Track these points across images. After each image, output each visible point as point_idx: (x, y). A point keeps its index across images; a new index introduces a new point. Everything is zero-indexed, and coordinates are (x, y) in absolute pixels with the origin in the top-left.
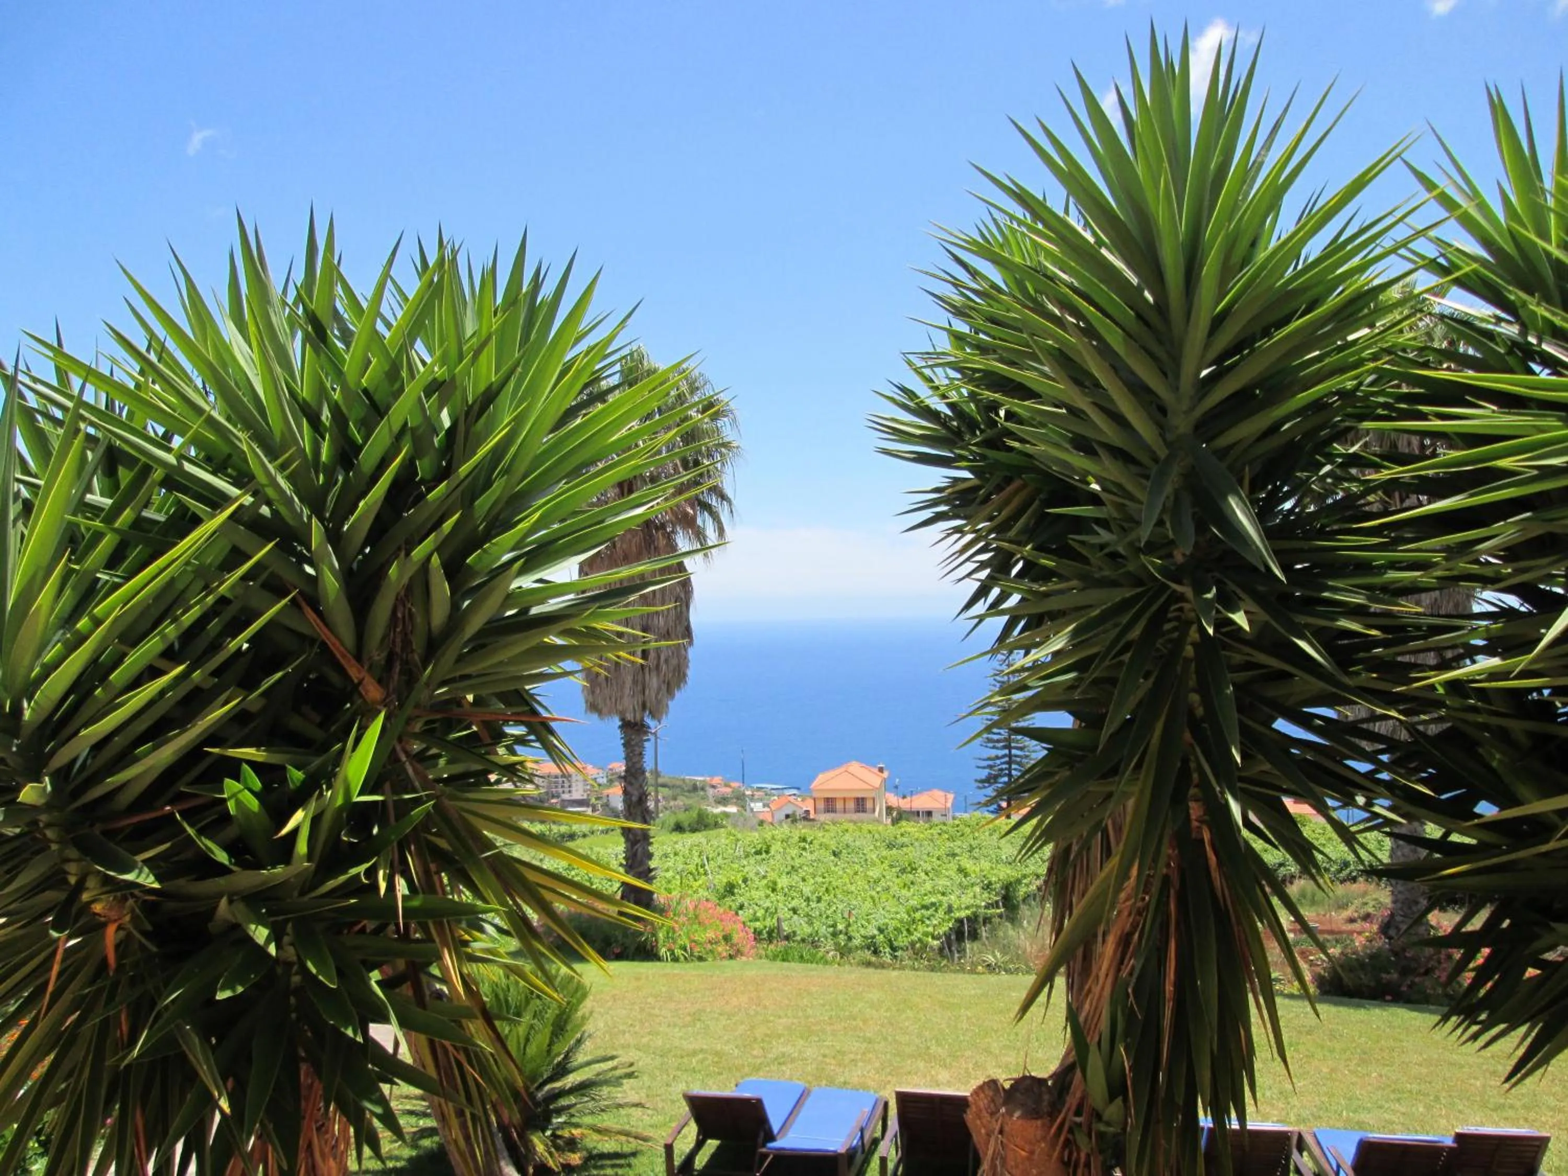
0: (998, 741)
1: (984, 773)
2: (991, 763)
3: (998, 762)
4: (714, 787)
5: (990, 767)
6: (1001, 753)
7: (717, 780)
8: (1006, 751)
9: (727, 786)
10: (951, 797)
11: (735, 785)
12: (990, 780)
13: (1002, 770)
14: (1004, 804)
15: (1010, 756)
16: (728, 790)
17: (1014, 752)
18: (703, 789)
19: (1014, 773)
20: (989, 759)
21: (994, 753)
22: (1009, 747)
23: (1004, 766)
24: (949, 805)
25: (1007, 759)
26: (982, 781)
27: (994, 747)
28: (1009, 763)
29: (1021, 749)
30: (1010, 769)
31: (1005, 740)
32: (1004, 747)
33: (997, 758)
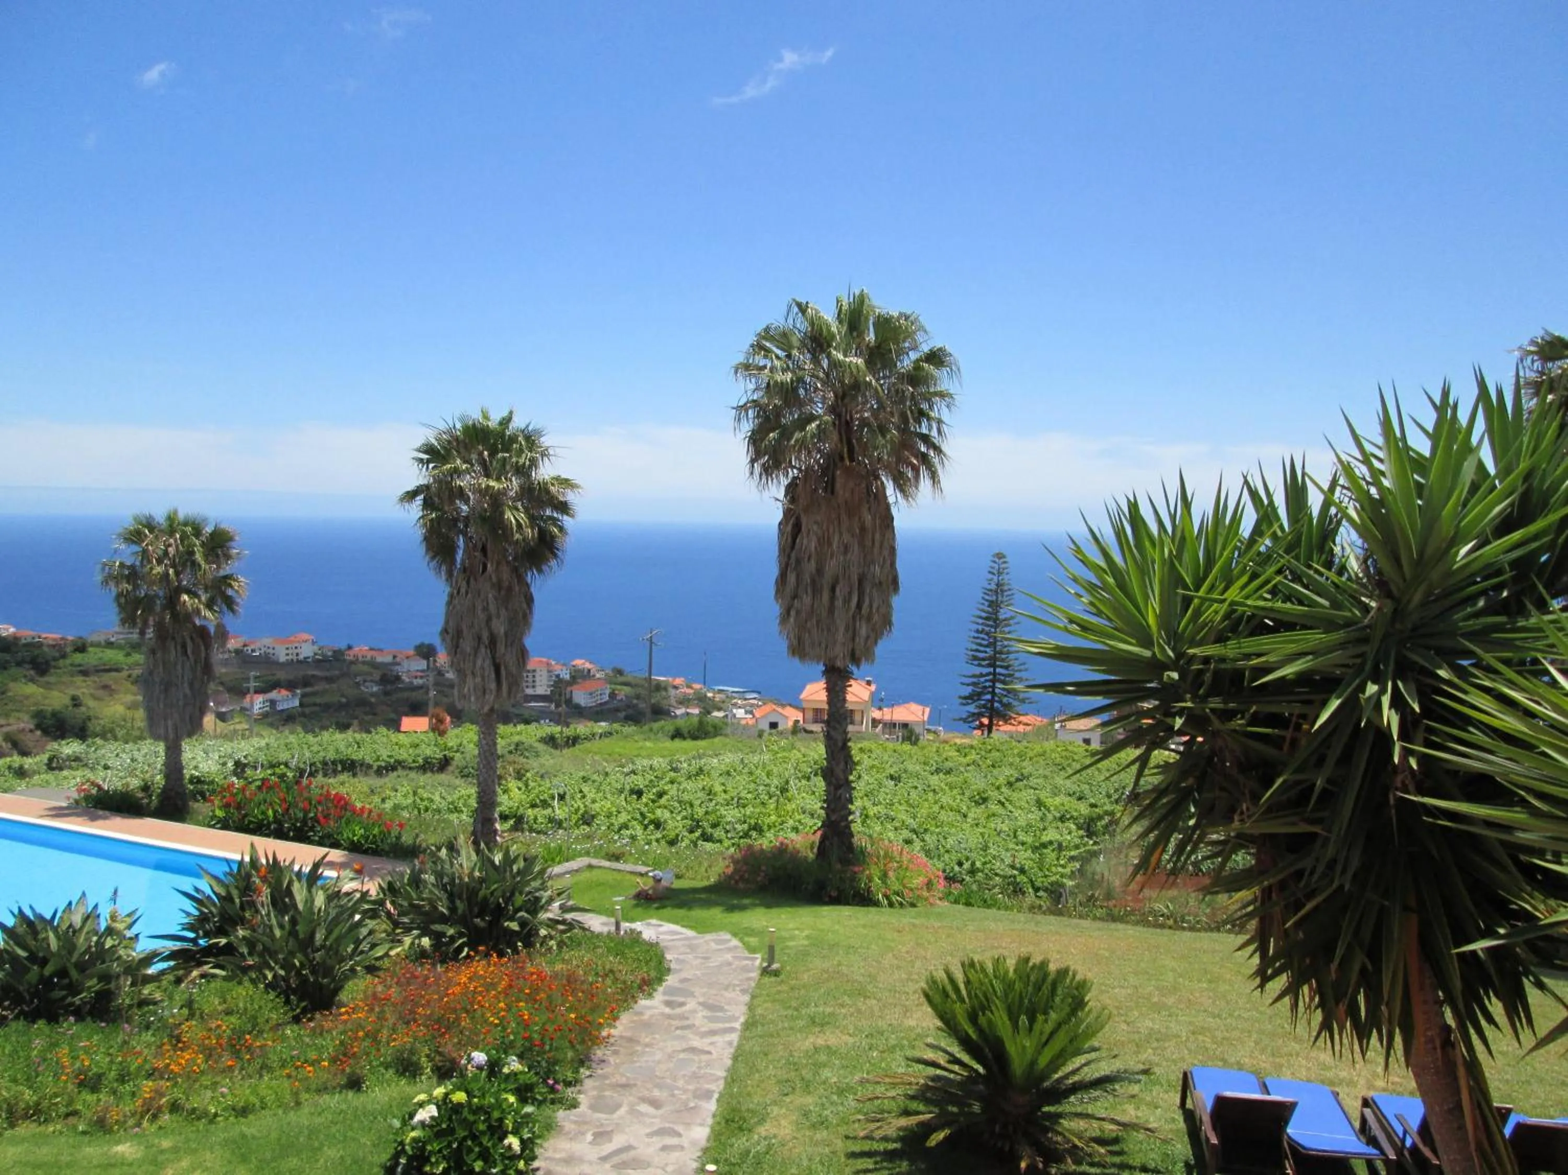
0: (983, 659)
1: (968, 690)
2: (975, 680)
3: (982, 679)
4: (676, 687)
5: (974, 684)
6: (985, 670)
7: (679, 681)
8: (992, 670)
9: (689, 687)
10: (927, 710)
11: (697, 686)
12: (971, 698)
13: (985, 687)
14: (986, 721)
15: (994, 674)
16: (691, 691)
17: (998, 670)
18: (666, 689)
19: (997, 691)
20: (974, 676)
21: (978, 670)
22: (993, 665)
23: (987, 684)
24: (926, 718)
25: (991, 677)
26: (965, 698)
27: (979, 665)
28: (993, 681)
29: (1007, 668)
30: (993, 687)
31: (990, 658)
32: (989, 666)
33: (982, 675)
